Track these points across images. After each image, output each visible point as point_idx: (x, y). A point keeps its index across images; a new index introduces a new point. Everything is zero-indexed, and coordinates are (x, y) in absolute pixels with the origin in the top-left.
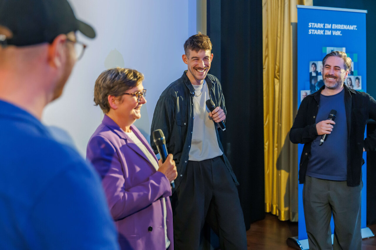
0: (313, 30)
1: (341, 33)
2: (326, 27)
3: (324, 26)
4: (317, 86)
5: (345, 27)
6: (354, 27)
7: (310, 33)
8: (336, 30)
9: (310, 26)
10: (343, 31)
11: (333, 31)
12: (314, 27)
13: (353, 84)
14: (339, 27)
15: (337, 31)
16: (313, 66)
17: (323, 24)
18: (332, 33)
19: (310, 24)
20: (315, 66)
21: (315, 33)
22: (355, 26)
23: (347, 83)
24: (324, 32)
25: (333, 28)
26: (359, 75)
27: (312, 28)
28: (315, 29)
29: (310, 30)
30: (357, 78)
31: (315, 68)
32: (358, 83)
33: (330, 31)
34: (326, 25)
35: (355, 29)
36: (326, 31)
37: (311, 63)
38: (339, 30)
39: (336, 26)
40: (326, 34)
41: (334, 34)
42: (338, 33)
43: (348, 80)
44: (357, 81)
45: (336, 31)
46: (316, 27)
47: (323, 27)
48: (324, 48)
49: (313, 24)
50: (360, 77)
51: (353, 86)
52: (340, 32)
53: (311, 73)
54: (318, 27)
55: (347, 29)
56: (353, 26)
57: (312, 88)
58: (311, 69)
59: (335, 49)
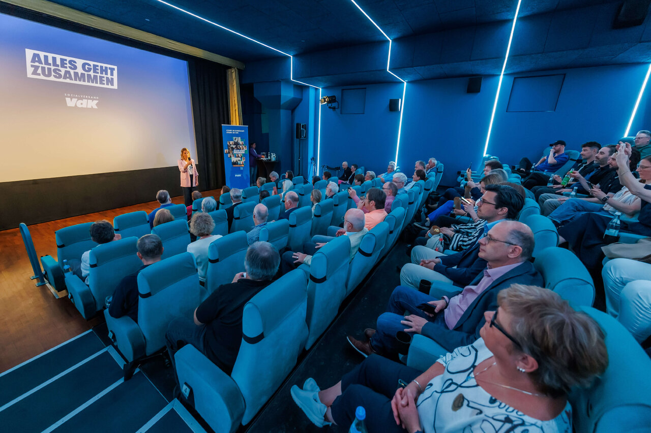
1: (238, 133)
7: (227, 133)
22: (244, 131)
23: (242, 148)
26: (245, 145)
27: (227, 131)
28: (229, 132)
33: (234, 132)
37: (228, 142)
41: (236, 133)
44: (245, 147)
48: (232, 137)
55: (241, 132)
57: (229, 149)
58: (228, 143)
59: (237, 138)
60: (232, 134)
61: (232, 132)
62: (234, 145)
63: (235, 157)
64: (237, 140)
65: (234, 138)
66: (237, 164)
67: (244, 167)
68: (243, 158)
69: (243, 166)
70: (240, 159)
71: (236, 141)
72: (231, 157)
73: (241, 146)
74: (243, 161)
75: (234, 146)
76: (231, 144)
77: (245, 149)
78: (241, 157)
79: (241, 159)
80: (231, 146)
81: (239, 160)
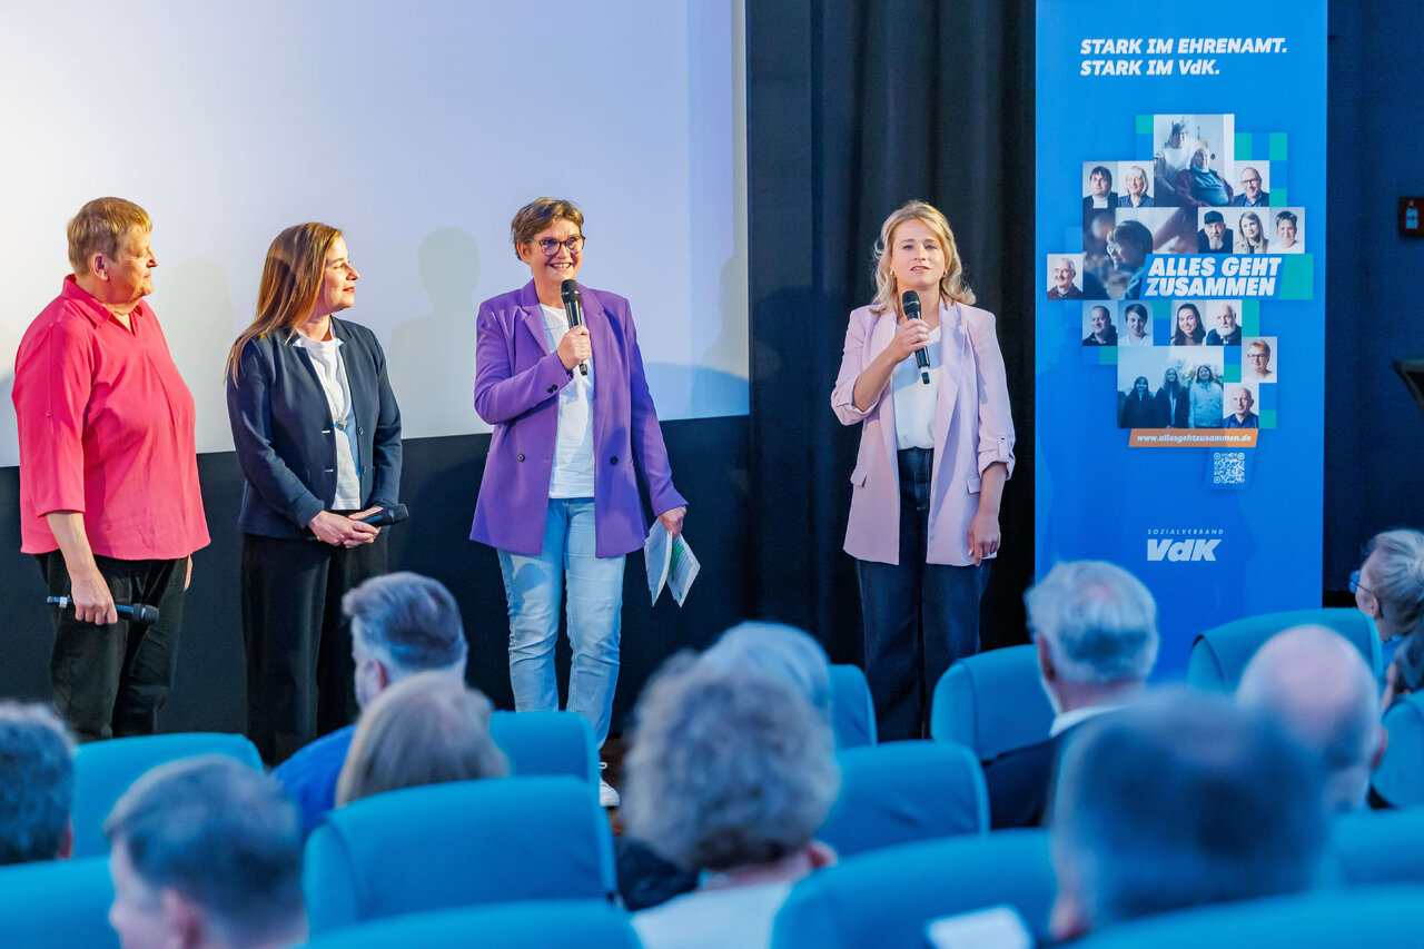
0: (1098, 64)
1: (1214, 68)
2: (1151, 51)
3: (1144, 46)
4: (1112, 239)
5: (1235, 46)
6: (1273, 45)
7: (1086, 71)
8: (1195, 57)
9: (1086, 50)
10: (1222, 60)
11: (1181, 62)
12: (1104, 52)
13: (1266, 235)
14: (1209, 45)
15: (1200, 61)
16: (1099, 176)
17: (1140, 41)
18: (1176, 68)
19: (1085, 43)
20: (1107, 175)
21: (1104, 73)
22: (1279, 41)
23: (1242, 232)
24: (1144, 67)
25: (1181, 50)
26: (1290, 204)
27: (1092, 56)
28: (1108, 57)
29: (1085, 64)
30: (1285, 215)
31: (1103, 184)
32: (1291, 232)
33: (1170, 63)
34: (1152, 42)
35: (1277, 50)
36: (1152, 63)
37: (1088, 167)
38: (1208, 56)
39: (1193, 45)
40: (1150, 72)
41: (1184, 71)
42: (1206, 67)
43: (1246, 221)
44: (1286, 223)
45: (1195, 62)
46: (1113, 52)
47: (1138, 51)
48: (1140, 119)
49: (1098, 42)
50: (1299, 212)
51: (1266, 242)
52: (1213, 62)
53: (1089, 200)
54: (1118, 52)
55: (1243, 51)
56: (1269, 42)
57: (1093, 246)
58: (1091, 187)
59: (1190, 121)
60: (1143, 80)
61: (1144, 57)
62: (1162, 199)
63: (1161, 339)
64: (1189, 147)
65: (1162, 124)
66: (1182, 423)
67: (1253, 457)
68: (1249, 349)
69: (1247, 437)
70: (1213, 357)
71: (1180, 159)
72: (1111, 336)
73: (1232, 217)
74: (1251, 380)
75: (1156, 219)
76: (1122, 187)
77: (1278, 245)
78: (1236, 338)
79: (1233, 360)
80: (1123, 215)
81: (1206, 377)
